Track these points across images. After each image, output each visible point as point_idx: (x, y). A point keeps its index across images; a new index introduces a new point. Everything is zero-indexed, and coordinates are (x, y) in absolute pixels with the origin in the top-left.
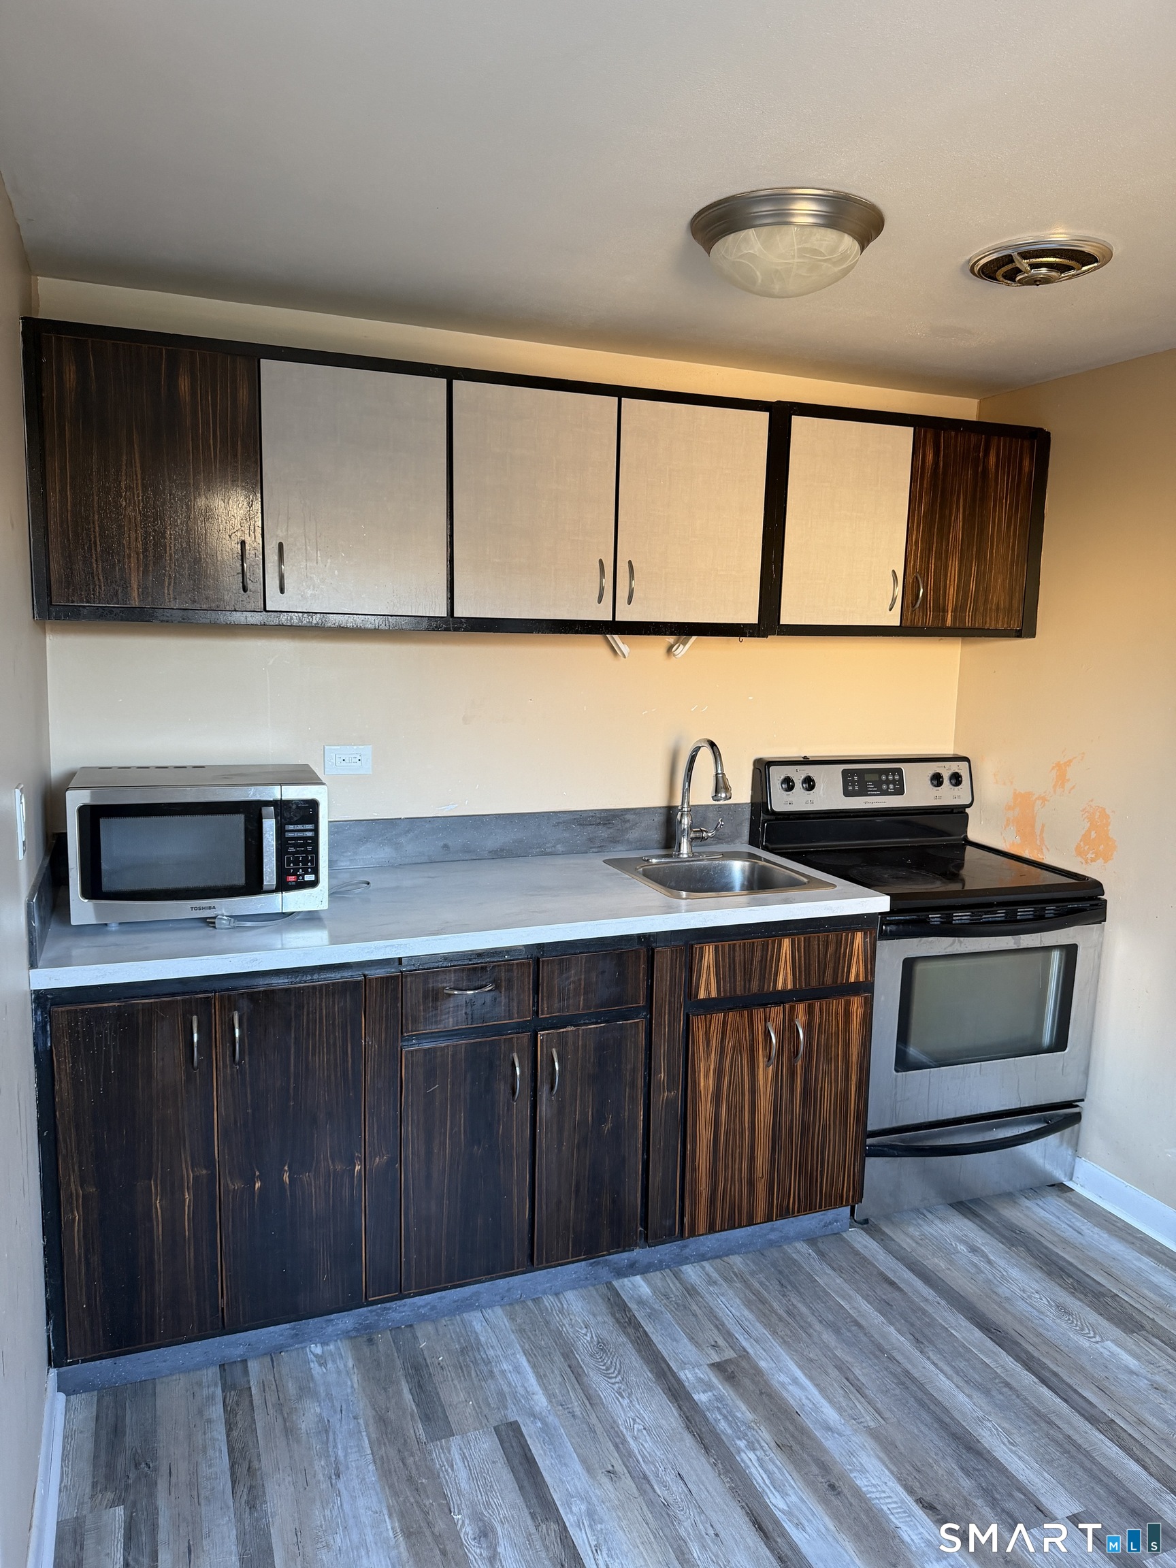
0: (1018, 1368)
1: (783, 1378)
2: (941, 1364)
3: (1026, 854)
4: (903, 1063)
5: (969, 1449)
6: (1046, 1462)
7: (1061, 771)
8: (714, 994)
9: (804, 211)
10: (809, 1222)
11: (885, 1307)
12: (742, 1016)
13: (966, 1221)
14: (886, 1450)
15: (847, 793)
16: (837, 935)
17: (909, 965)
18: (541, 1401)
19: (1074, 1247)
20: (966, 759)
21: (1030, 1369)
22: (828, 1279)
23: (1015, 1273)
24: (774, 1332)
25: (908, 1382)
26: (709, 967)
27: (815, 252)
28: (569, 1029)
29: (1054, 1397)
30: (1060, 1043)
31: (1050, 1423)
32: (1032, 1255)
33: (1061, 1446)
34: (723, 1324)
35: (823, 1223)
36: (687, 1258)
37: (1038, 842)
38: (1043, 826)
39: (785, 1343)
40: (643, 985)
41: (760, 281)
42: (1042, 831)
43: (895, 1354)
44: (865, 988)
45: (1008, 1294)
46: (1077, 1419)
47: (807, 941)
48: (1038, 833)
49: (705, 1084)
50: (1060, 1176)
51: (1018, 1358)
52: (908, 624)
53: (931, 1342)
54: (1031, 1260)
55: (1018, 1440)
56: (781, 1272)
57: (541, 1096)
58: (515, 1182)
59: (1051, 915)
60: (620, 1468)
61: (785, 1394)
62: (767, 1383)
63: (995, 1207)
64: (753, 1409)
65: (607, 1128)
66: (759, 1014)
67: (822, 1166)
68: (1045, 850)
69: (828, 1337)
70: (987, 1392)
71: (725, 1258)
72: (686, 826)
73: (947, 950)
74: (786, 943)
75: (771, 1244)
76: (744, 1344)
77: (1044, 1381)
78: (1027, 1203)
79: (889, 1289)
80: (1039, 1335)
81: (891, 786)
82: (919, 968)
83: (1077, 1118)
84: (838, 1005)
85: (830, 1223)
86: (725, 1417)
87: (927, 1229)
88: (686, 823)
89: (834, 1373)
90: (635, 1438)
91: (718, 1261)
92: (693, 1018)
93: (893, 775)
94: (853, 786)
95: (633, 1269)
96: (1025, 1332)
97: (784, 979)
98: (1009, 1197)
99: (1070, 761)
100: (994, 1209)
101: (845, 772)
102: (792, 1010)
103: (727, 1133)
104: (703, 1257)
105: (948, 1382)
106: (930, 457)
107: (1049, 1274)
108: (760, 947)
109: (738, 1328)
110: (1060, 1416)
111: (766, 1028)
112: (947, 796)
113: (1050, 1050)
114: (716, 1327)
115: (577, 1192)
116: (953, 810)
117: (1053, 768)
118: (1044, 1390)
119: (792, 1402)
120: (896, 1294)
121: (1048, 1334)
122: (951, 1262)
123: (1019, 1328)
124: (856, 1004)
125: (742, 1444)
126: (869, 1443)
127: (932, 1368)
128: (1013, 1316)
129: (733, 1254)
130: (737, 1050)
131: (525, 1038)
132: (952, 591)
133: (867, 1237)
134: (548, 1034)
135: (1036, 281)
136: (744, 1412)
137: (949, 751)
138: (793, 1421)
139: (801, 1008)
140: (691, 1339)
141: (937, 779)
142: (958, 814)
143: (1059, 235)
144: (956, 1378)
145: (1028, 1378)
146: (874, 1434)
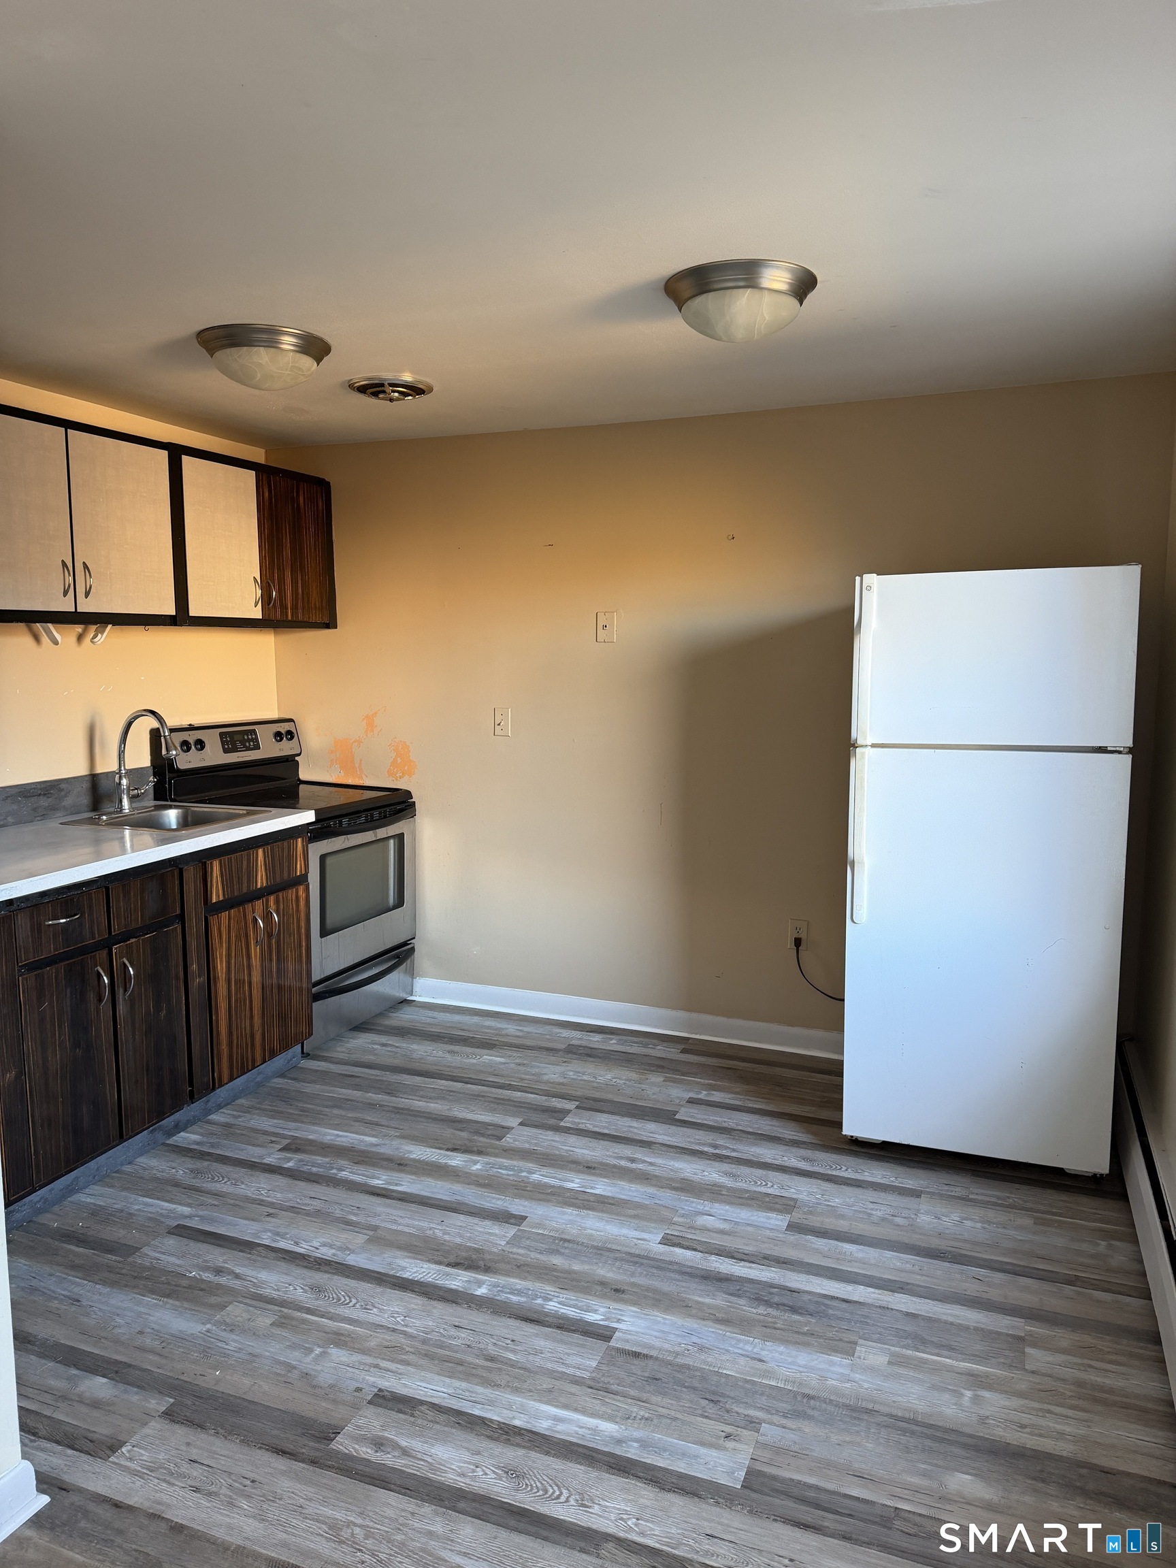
0: (451, 1083)
1: (328, 1138)
2: (410, 1097)
3: (350, 782)
4: (324, 933)
5: (454, 1122)
6: (493, 1111)
7: (370, 721)
8: (221, 898)
9: (288, 342)
10: (279, 1062)
11: (357, 1087)
12: (239, 911)
13: (367, 1034)
14: (412, 1140)
15: (226, 751)
16: (288, 842)
17: (323, 858)
18: (186, 1210)
19: (435, 1025)
20: (291, 720)
21: (456, 1081)
22: (309, 1088)
23: (415, 1047)
24: (302, 1122)
25: (398, 1111)
26: (217, 877)
27: (300, 369)
28: (133, 940)
29: (476, 1086)
30: (400, 902)
31: (483, 1096)
32: (418, 1036)
33: (495, 1102)
34: (267, 1131)
35: (286, 1061)
36: (210, 1110)
37: (358, 773)
38: (361, 760)
39: (314, 1124)
40: (178, 897)
41: (258, 379)
42: (360, 764)
43: (382, 1103)
44: (303, 880)
45: (419, 1056)
46: (493, 1090)
47: (272, 849)
48: (357, 765)
49: (221, 967)
50: (404, 995)
51: (447, 1080)
52: (267, 618)
53: (397, 1091)
54: (418, 1038)
55: (474, 1109)
56: (278, 1096)
57: (119, 998)
58: (106, 1073)
59: (378, 818)
60: (271, 1211)
61: (337, 1143)
62: (322, 1143)
63: (378, 1022)
64: (325, 1156)
65: (163, 1014)
66: (249, 907)
67: (291, 1014)
68: (364, 777)
69: (336, 1111)
70: (444, 1098)
71: (233, 1103)
72: (125, 787)
73: (343, 845)
74: (260, 851)
75: (260, 1085)
76: (290, 1134)
77: (467, 1083)
78: (391, 1014)
79: (353, 1079)
80: (449, 1067)
81: (252, 743)
82: (329, 861)
83: (413, 949)
84: (291, 893)
85: (291, 1060)
86: (313, 1166)
87: (349, 1045)
88: (125, 784)
89: (358, 1124)
90: (268, 1197)
91: (229, 1106)
92: (211, 919)
93: (251, 735)
94: (228, 744)
95: (178, 1128)
96: (441, 1068)
97: (261, 881)
98: (381, 1014)
99: (376, 713)
100: (379, 1024)
101: (221, 734)
102: (267, 901)
103: (236, 1001)
104: (219, 1107)
105: (421, 1103)
106: (267, 494)
107: (433, 1040)
108: (246, 857)
109: (278, 1129)
110: (484, 1092)
111: (255, 918)
112: (285, 749)
113: (395, 907)
114: (263, 1134)
115: (147, 1070)
116: (288, 759)
117: (364, 719)
118: (469, 1086)
119: (344, 1144)
120: (358, 1080)
121: (454, 1064)
122: (376, 1055)
123: (436, 1068)
124: (301, 889)
125: (334, 1171)
126: (403, 1141)
127: (407, 1100)
128: (429, 1064)
129: (237, 1099)
130: (238, 938)
131: (104, 953)
132: (289, 594)
133: (315, 1062)
134: (119, 947)
135: (391, 400)
136: (319, 1159)
137: (275, 715)
138: (354, 1151)
139: (272, 898)
140: (253, 1145)
141: (278, 736)
142: (290, 762)
143: (407, 377)
144: (423, 1100)
145: (459, 1085)
146: (402, 1137)
